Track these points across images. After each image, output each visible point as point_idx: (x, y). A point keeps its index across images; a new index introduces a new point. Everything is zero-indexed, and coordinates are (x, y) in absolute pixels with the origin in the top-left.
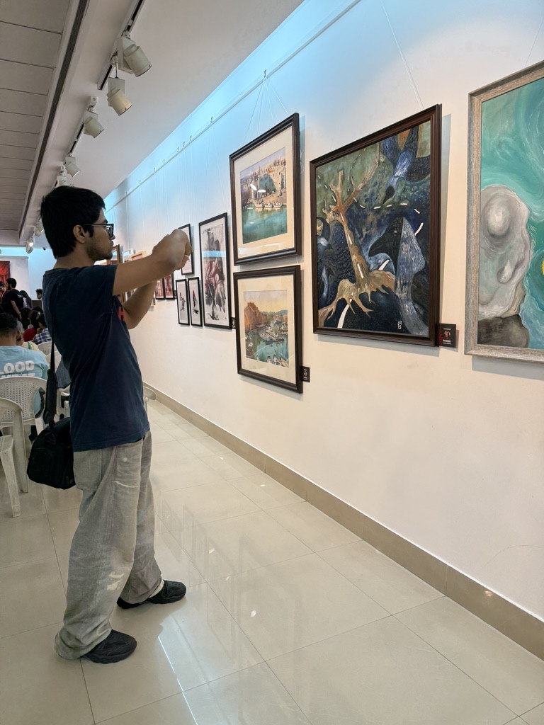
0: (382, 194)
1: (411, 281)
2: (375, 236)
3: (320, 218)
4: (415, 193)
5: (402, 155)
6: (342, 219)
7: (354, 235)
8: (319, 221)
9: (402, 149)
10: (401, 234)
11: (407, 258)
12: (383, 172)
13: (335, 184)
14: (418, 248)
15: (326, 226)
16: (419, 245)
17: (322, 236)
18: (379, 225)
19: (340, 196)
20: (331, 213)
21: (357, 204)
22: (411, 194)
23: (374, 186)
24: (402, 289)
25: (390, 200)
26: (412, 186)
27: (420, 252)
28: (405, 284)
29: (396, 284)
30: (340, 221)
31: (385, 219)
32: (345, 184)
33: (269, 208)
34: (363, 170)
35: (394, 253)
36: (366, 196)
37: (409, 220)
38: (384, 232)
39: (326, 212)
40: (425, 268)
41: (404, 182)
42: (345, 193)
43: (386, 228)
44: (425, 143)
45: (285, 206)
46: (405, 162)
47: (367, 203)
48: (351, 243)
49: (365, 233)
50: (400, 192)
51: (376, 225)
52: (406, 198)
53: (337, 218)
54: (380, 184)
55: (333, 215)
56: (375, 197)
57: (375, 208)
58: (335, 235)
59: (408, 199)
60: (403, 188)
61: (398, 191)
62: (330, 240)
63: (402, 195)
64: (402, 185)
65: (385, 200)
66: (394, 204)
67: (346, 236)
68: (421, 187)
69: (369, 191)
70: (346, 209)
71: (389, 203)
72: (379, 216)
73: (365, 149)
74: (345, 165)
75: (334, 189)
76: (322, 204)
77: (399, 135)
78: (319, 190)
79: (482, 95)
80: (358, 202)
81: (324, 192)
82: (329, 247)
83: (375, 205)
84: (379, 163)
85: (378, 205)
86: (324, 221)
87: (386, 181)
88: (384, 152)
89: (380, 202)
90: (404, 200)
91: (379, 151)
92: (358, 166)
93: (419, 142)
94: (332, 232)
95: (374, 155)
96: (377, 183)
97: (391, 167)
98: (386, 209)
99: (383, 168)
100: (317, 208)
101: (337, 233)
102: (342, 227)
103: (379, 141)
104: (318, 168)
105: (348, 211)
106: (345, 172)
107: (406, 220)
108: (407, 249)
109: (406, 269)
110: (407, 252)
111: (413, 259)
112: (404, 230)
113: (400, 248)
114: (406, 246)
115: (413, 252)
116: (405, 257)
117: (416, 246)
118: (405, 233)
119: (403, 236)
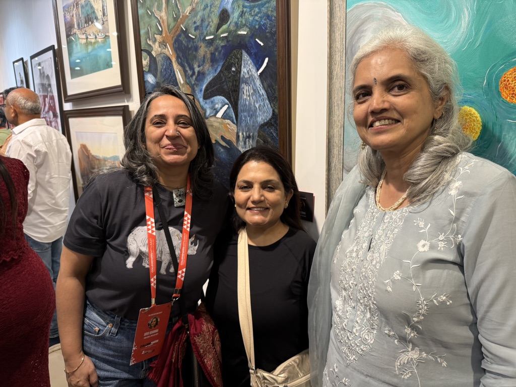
0: (215, 20)
1: (256, 134)
2: (209, 74)
3: (146, 51)
4: (257, 18)
6: (169, 51)
7: (185, 71)
8: (144, 54)
11: (250, 104)
13: (159, 8)
15: (153, 60)
16: (264, 87)
17: (150, 71)
18: (213, 60)
19: (166, 23)
20: (157, 44)
21: (186, 33)
22: (251, 19)
23: (204, 9)
25: (224, 27)
26: (251, 8)
27: (266, 96)
28: (249, 137)
29: (238, 137)
30: (167, 53)
31: (220, 52)
32: (170, 8)
33: (92, 38)
35: (233, 97)
36: (195, 23)
37: (249, 54)
38: (219, 70)
39: (150, 43)
40: (272, 118)
41: (241, 3)
42: (171, 20)
43: (221, 64)
45: (109, 36)
47: (198, 32)
48: (182, 82)
49: (197, 69)
50: (237, 17)
51: (209, 60)
52: (245, 25)
53: (164, 50)
54: (211, 6)
55: (160, 47)
56: (206, 23)
57: (207, 38)
58: (163, 70)
59: (247, 26)
60: (240, 10)
61: (235, 15)
62: (158, 76)
63: (239, 20)
64: (239, 7)
65: (219, 27)
66: (230, 32)
67: (176, 73)
68: (263, 9)
69: (198, 17)
70: (174, 40)
71: (223, 31)
72: (212, 49)
75: (158, 15)
76: (146, 33)
78: (142, 17)
80: (186, 30)
81: (148, 19)
82: (158, 85)
83: (207, 35)
85: (210, 34)
86: (150, 55)
87: (218, 2)
89: (212, 30)
90: (242, 27)
94: (159, 67)
96: (207, 6)
98: (220, 39)
100: (141, 39)
101: (165, 70)
102: (170, 61)
105: (176, 41)
107: (246, 54)
108: (249, 92)
109: (249, 118)
110: (249, 96)
111: (257, 106)
112: (244, 67)
113: (240, 91)
114: (248, 89)
115: (256, 97)
116: (247, 103)
117: (260, 90)
118: (246, 72)
119: (244, 76)
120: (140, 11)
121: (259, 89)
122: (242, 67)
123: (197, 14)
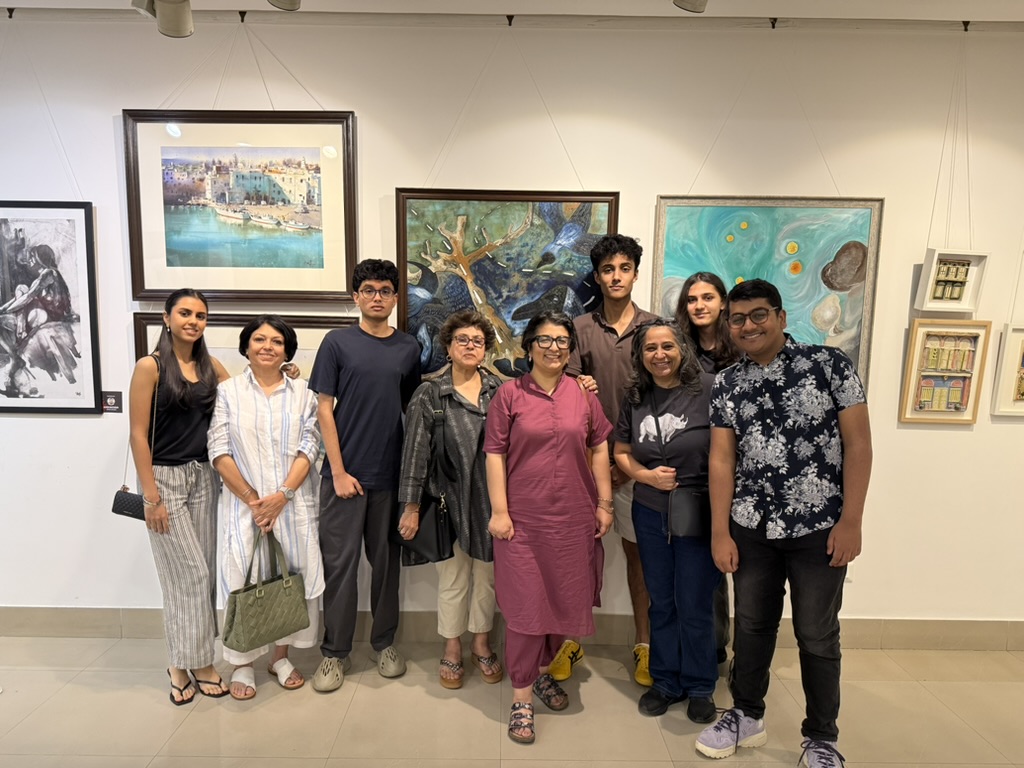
0: (537, 258)
2: (523, 299)
3: (416, 264)
4: (586, 266)
5: (568, 225)
6: (462, 271)
7: (487, 294)
9: (568, 219)
10: (565, 302)
12: (539, 235)
13: (451, 227)
15: (429, 275)
17: (421, 284)
18: (530, 289)
19: (460, 245)
21: (493, 260)
22: (579, 266)
23: (522, 247)
25: (547, 266)
26: (581, 258)
30: (460, 274)
32: (471, 234)
33: (263, 223)
34: (503, 226)
36: (508, 254)
37: (575, 291)
38: (537, 297)
39: (428, 258)
41: (570, 252)
42: (469, 244)
43: (541, 294)
44: (601, 222)
46: (571, 233)
47: (511, 263)
48: (480, 302)
49: (505, 294)
50: (563, 261)
51: (524, 288)
52: (572, 269)
53: (452, 269)
54: (532, 246)
55: (445, 264)
56: (524, 258)
57: (524, 270)
58: (447, 288)
59: (574, 270)
60: (567, 257)
61: (561, 259)
62: (437, 293)
63: (566, 264)
64: (566, 255)
65: (540, 265)
66: (554, 271)
67: (471, 293)
69: (514, 251)
70: (471, 263)
71: (546, 269)
72: (530, 280)
73: (508, 203)
74: (471, 211)
75: (447, 234)
76: (419, 246)
77: (564, 204)
78: (413, 229)
79: (668, 200)
80: (494, 258)
81: (426, 234)
82: (435, 301)
83: (524, 267)
84: (532, 224)
85: (529, 268)
86: (424, 269)
87: (542, 245)
88: (540, 214)
89: (531, 265)
90: (568, 269)
91: (533, 212)
92: (495, 219)
93: (592, 219)
94: (441, 284)
95: (524, 214)
96: (527, 245)
97: (551, 233)
98: (542, 274)
99: (538, 230)
100: (408, 250)
101: (452, 287)
102: (463, 281)
103: (533, 201)
104: (411, 200)
105: (475, 264)
106: (470, 218)
107: (571, 290)
112: (569, 299)
114: (571, 315)
118: (570, 303)
119: (567, 305)
120: (410, 222)
122: (566, 299)
123: (511, 248)
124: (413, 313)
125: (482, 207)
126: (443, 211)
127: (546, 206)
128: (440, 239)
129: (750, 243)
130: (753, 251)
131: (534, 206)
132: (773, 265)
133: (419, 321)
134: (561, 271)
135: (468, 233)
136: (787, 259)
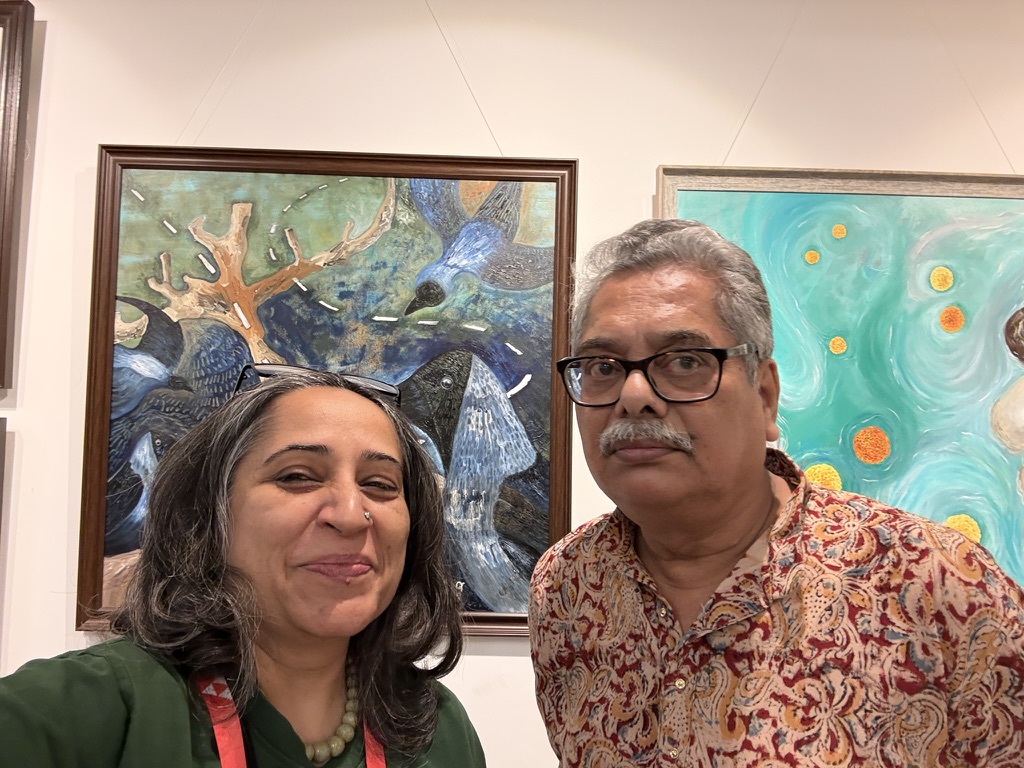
0: (406, 294)
1: (495, 492)
3: (134, 302)
4: (510, 312)
6: (240, 319)
8: (121, 309)
9: (470, 215)
10: (464, 388)
11: (484, 441)
12: (410, 245)
13: (216, 226)
14: (516, 423)
15: (164, 326)
16: (519, 417)
17: (144, 347)
18: (391, 357)
19: (236, 264)
21: (309, 297)
22: (497, 311)
23: (374, 268)
24: (465, 509)
26: (499, 296)
28: (476, 498)
29: (447, 497)
30: (234, 324)
31: (411, 349)
32: (258, 239)
34: (331, 227)
35: (441, 427)
36: (342, 284)
37: (490, 364)
38: (406, 376)
39: (164, 290)
40: (535, 466)
41: (476, 282)
42: (257, 261)
43: (414, 368)
44: (539, 221)
47: (348, 303)
50: (463, 300)
51: (378, 357)
52: (482, 317)
53: (217, 314)
54: (395, 268)
55: (201, 304)
56: (378, 293)
57: (376, 318)
58: (204, 354)
59: (487, 320)
60: (471, 293)
61: (459, 297)
62: (180, 364)
63: (469, 307)
64: (469, 287)
66: (443, 322)
68: (524, 302)
69: (355, 277)
70: (261, 301)
71: (426, 315)
72: (391, 339)
73: (343, 180)
74: (263, 193)
75: (208, 240)
76: (146, 266)
77: (462, 183)
78: (133, 228)
79: (679, 178)
80: (310, 292)
81: (161, 240)
82: (173, 382)
83: (378, 312)
84: (395, 223)
85: (388, 313)
86: (155, 314)
87: (416, 267)
88: (412, 203)
89: (394, 307)
90: (475, 318)
91: (397, 199)
92: (314, 210)
93: (523, 217)
94: (190, 346)
95: (379, 201)
96: (385, 265)
97: (437, 243)
98: (416, 327)
99: (408, 236)
100: (120, 273)
101: (215, 354)
102: (240, 340)
103: (395, 176)
104: (132, 170)
105: (268, 305)
106: (260, 209)
107: (481, 362)
108: (483, 421)
109: (478, 465)
110: (483, 427)
111: (502, 445)
112: (474, 381)
113: (461, 418)
114: (480, 416)
115: (500, 431)
116: (477, 439)
117: (511, 420)
118: (479, 389)
119: (472, 395)
120: (127, 216)
121: (508, 419)
122: (470, 380)
123: (350, 271)
124: (124, 410)
125: (289, 185)
126: (201, 191)
127: (424, 187)
128: (193, 250)
129: (854, 268)
130: (860, 284)
131: (398, 188)
132: (905, 312)
133: (136, 428)
134: (458, 322)
135: (254, 239)
136: (932, 302)
